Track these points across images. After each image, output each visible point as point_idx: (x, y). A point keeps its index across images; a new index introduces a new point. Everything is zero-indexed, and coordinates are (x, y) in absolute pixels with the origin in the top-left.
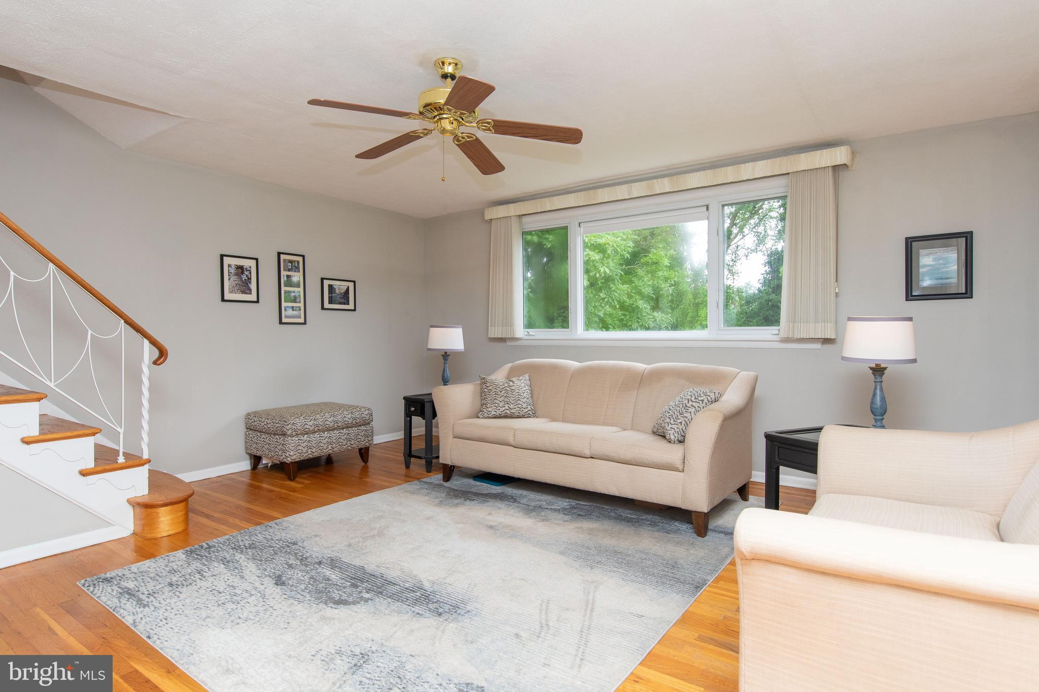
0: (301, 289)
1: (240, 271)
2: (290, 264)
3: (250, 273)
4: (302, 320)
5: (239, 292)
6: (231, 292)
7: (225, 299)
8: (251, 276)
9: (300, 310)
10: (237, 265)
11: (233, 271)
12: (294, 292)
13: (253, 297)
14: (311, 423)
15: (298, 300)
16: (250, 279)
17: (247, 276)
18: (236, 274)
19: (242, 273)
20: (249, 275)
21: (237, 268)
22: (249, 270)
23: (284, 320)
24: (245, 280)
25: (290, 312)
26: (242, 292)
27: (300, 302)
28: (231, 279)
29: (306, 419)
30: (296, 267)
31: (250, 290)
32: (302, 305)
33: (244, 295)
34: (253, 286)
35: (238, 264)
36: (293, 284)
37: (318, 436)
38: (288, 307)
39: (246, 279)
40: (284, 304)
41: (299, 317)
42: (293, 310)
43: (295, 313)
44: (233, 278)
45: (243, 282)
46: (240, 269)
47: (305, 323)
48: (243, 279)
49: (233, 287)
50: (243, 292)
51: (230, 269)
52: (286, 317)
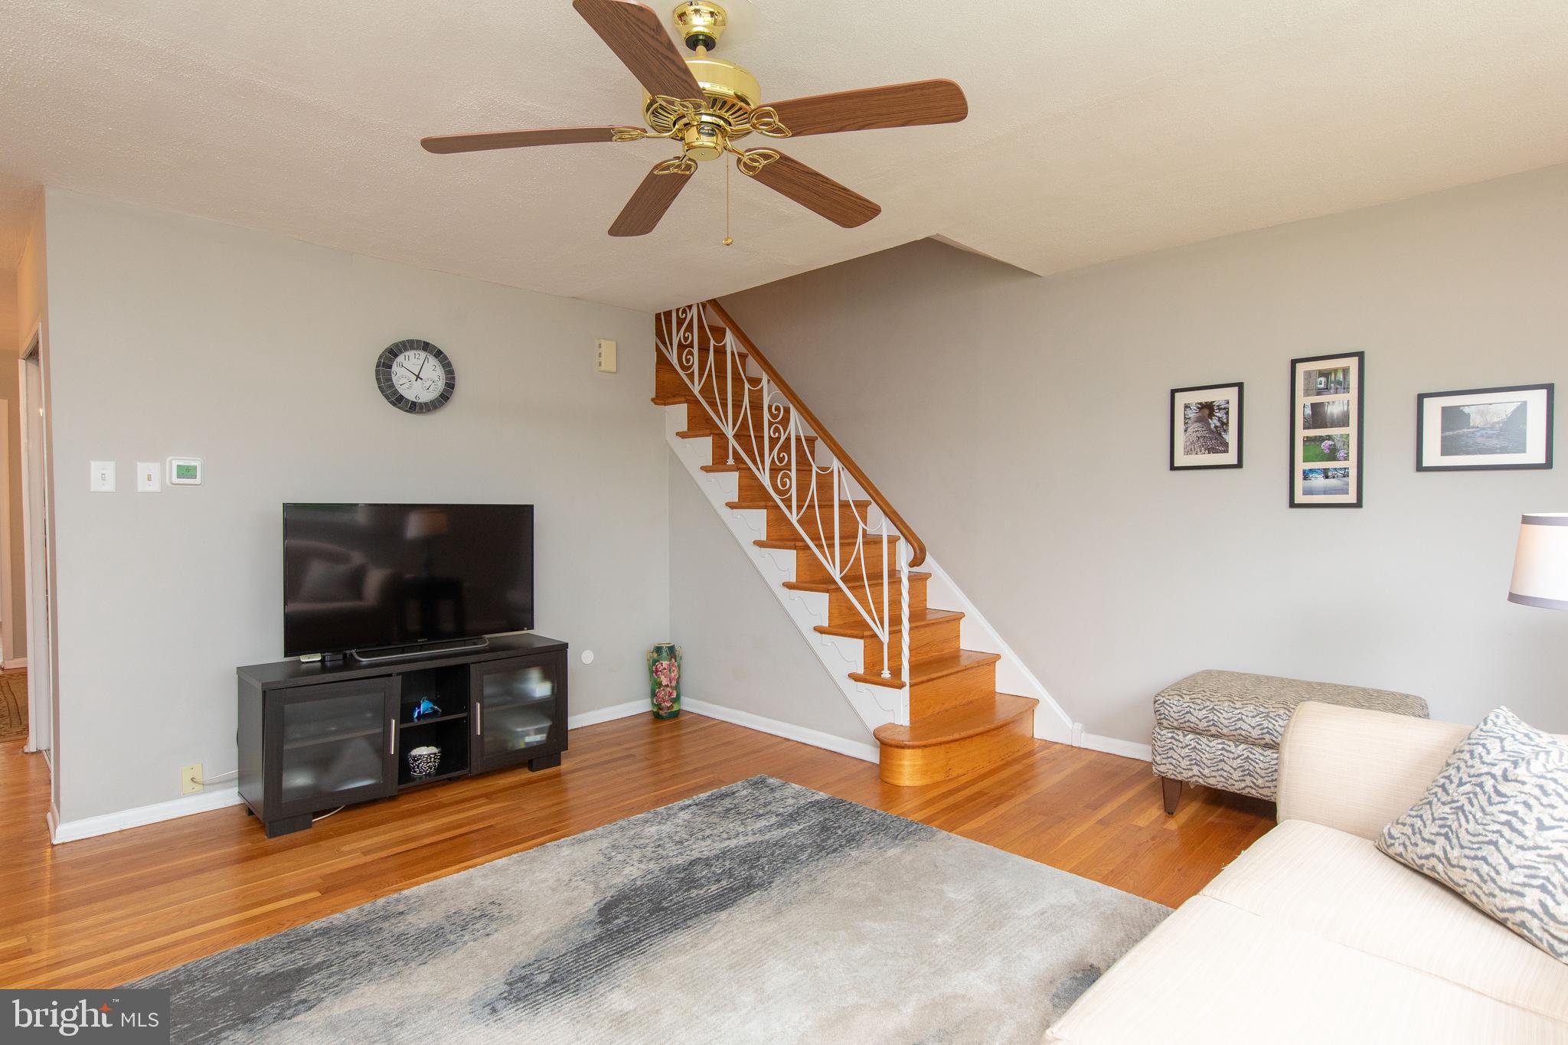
0: (1352, 430)
1: (1207, 412)
2: (1323, 379)
3: (1227, 413)
4: (1352, 498)
5: (1203, 451)
6: (1188, 452)
7: (1175, 465)
8: (1227, 418)
9: (1346, 475)
10: (1200, 404)
11: (1192, 414)
12: (1329, 438)
13: (1231, 458)
14: (1201, 715)
15: (1342, 454)
16: (1227, 424)
17: (1219, 419)
18: (1199, 420)
19: (1211, 415)
20: (1225, 417)
21: (1200, 409)
22: (1224, 409)
23: (1299, 498)
24: (1216, 427)
25: (1319, 481)
26: (1209, 450)
27: (1346, 458)
28: (1189, 430)
29: (1193, 702)
30: (1340, 383)
31: (1226, 445)
32: (1352, 464)
33: (1212, 455)
34: (1231, 437)
35: (1203, 401)
36: (1328, 419)
37: (1220, 746)
38: (1311, 471)
39: (1218, 424)
40: (1301, 466)
41: (1346, 492)
42: (1327, 477)
43: (1332, 482)
44: (1194, 427)
45: (1211, 431)
46: (1208, 408)
47: (1359, 504)
48: (1212, 426)
49: (1192, 443)
50: (1212, 450)
51: (1189, 411)
52: (1307, 492)
